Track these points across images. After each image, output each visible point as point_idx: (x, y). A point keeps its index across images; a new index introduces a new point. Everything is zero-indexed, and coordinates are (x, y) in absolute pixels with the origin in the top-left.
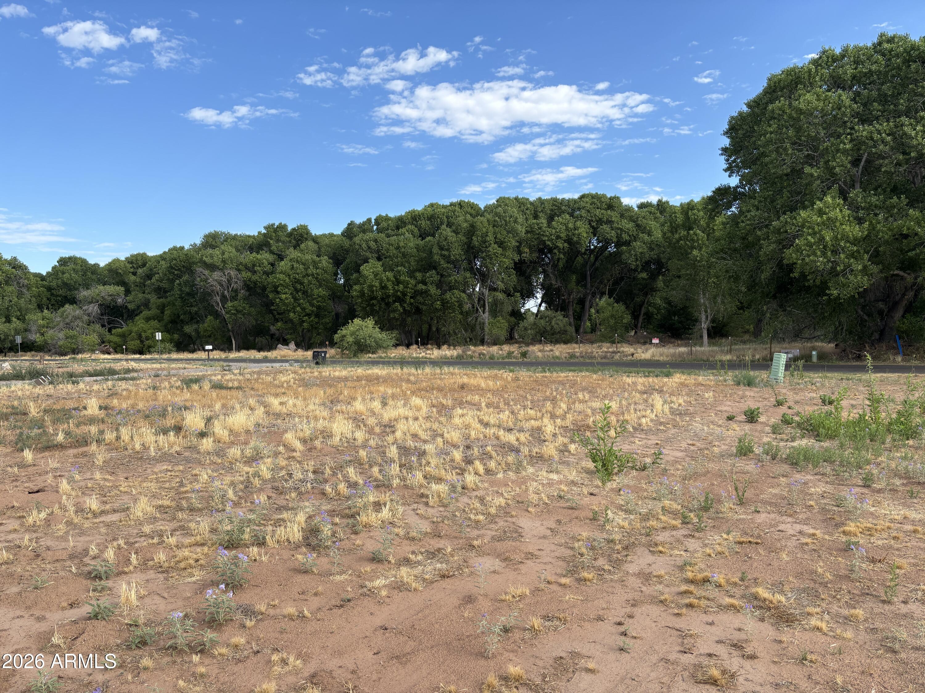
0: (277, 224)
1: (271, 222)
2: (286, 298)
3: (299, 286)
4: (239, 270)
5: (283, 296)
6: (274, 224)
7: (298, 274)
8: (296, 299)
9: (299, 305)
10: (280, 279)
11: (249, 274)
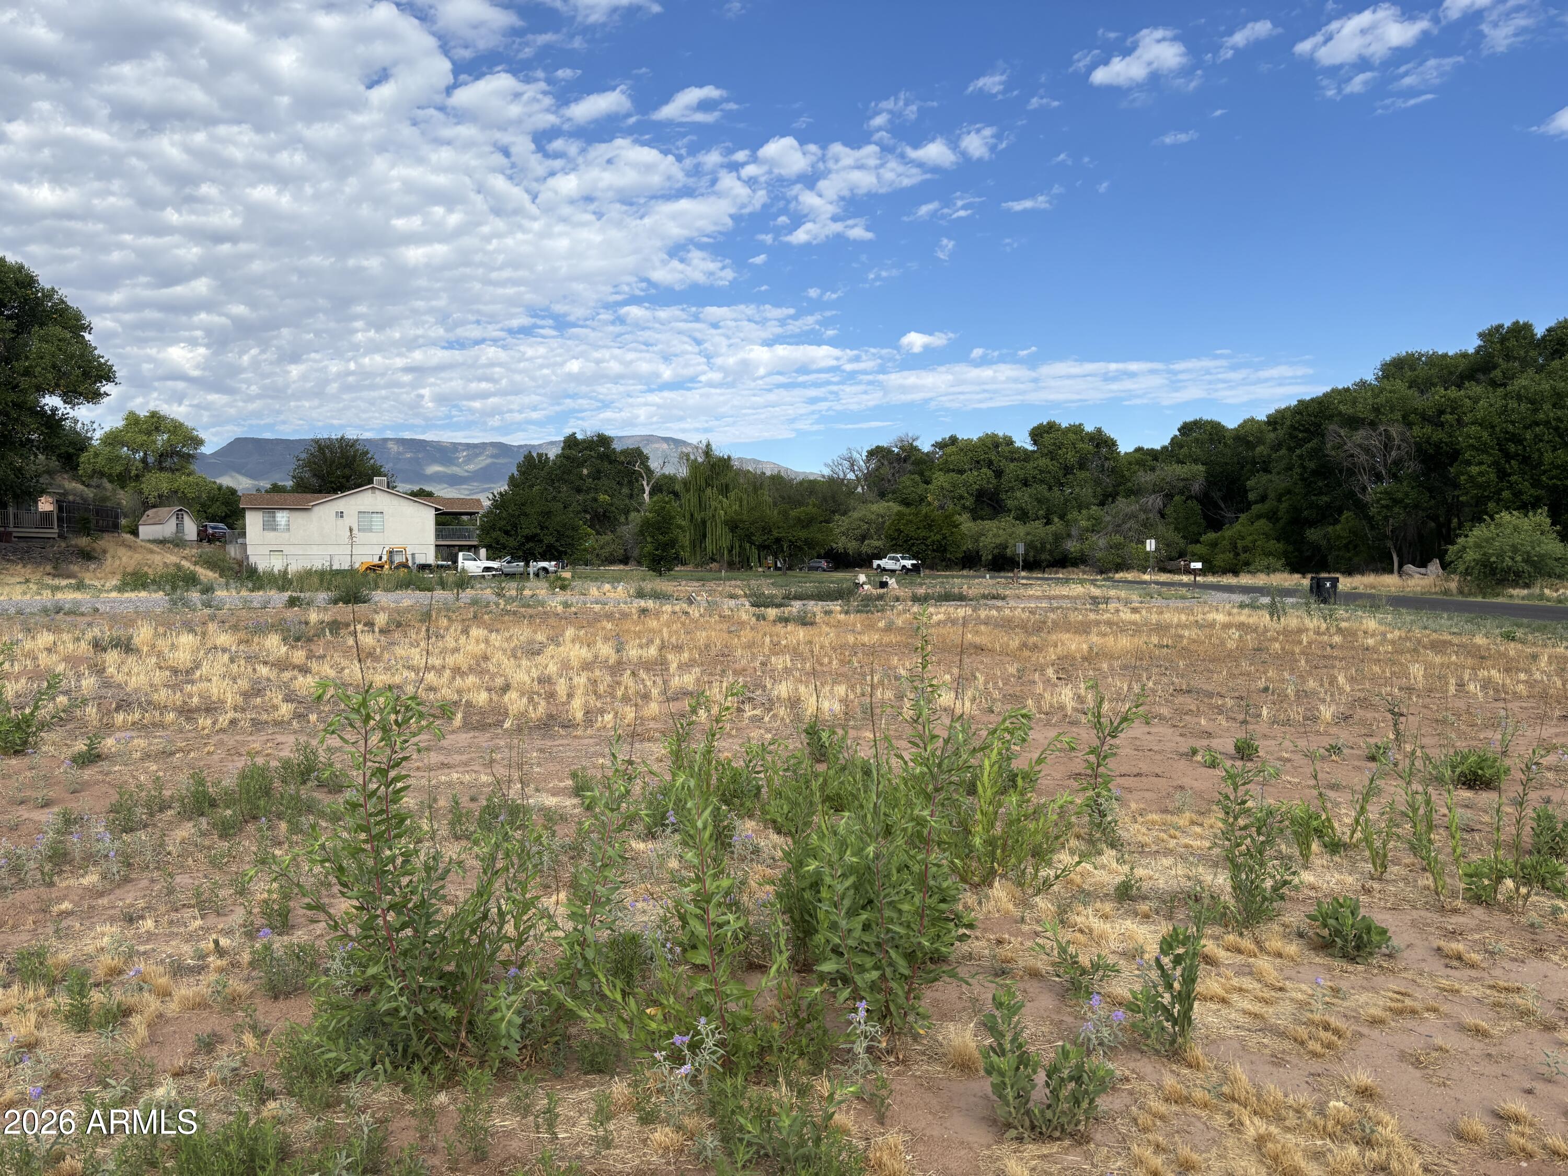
0: (1507, 324)
1: (1495, 323)
2: (1481, 474)
3: (1512, 448)
4: (1410, 425)
5: (1474, 470)
6: (1502, 326)
7: (1513, 423)
8: (1503, 475)
9: (1511, 486)
10: (1469, 436)
11: (1428, 429)
